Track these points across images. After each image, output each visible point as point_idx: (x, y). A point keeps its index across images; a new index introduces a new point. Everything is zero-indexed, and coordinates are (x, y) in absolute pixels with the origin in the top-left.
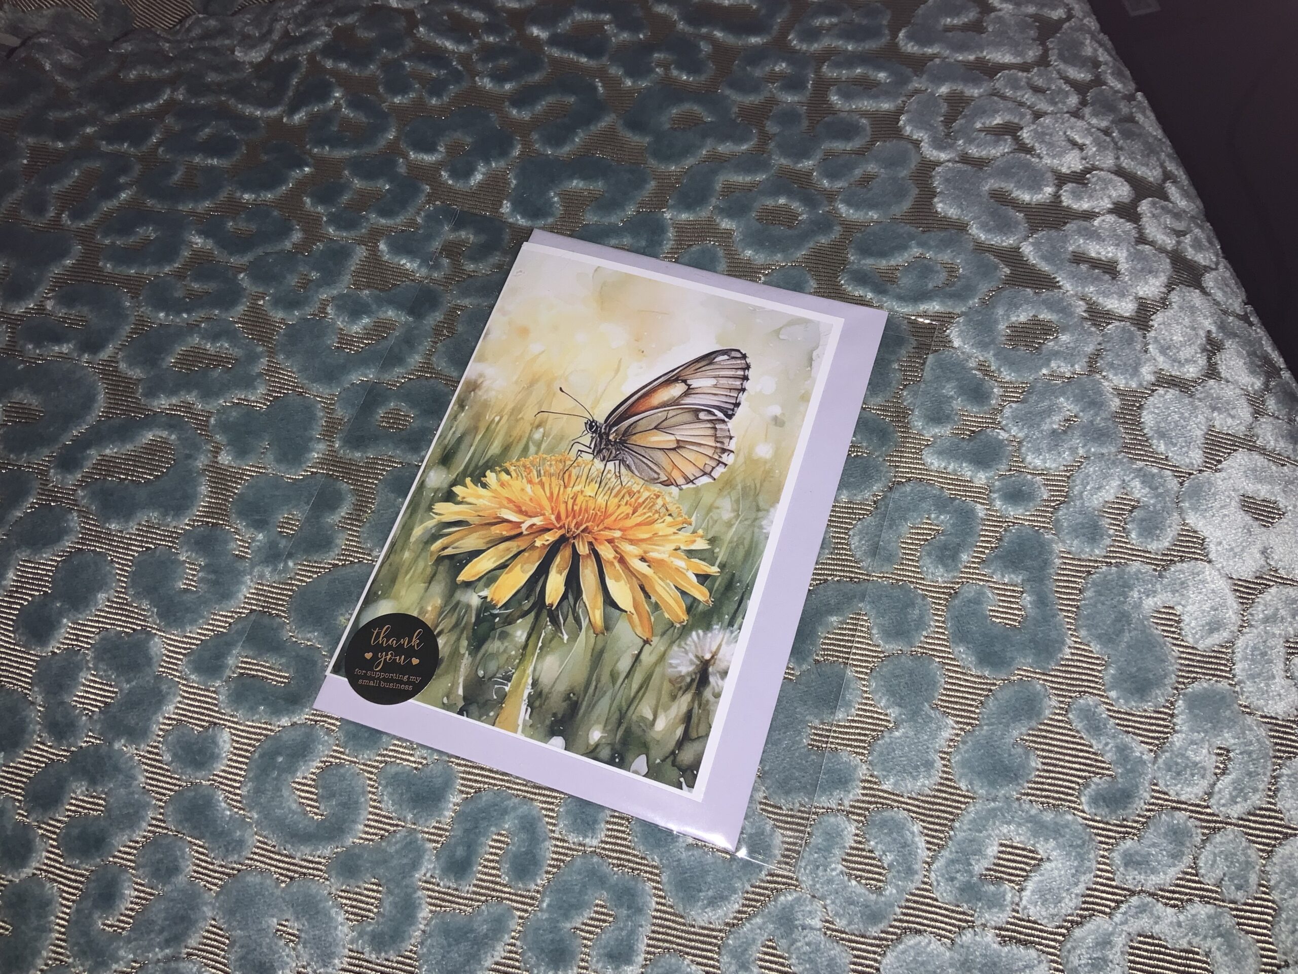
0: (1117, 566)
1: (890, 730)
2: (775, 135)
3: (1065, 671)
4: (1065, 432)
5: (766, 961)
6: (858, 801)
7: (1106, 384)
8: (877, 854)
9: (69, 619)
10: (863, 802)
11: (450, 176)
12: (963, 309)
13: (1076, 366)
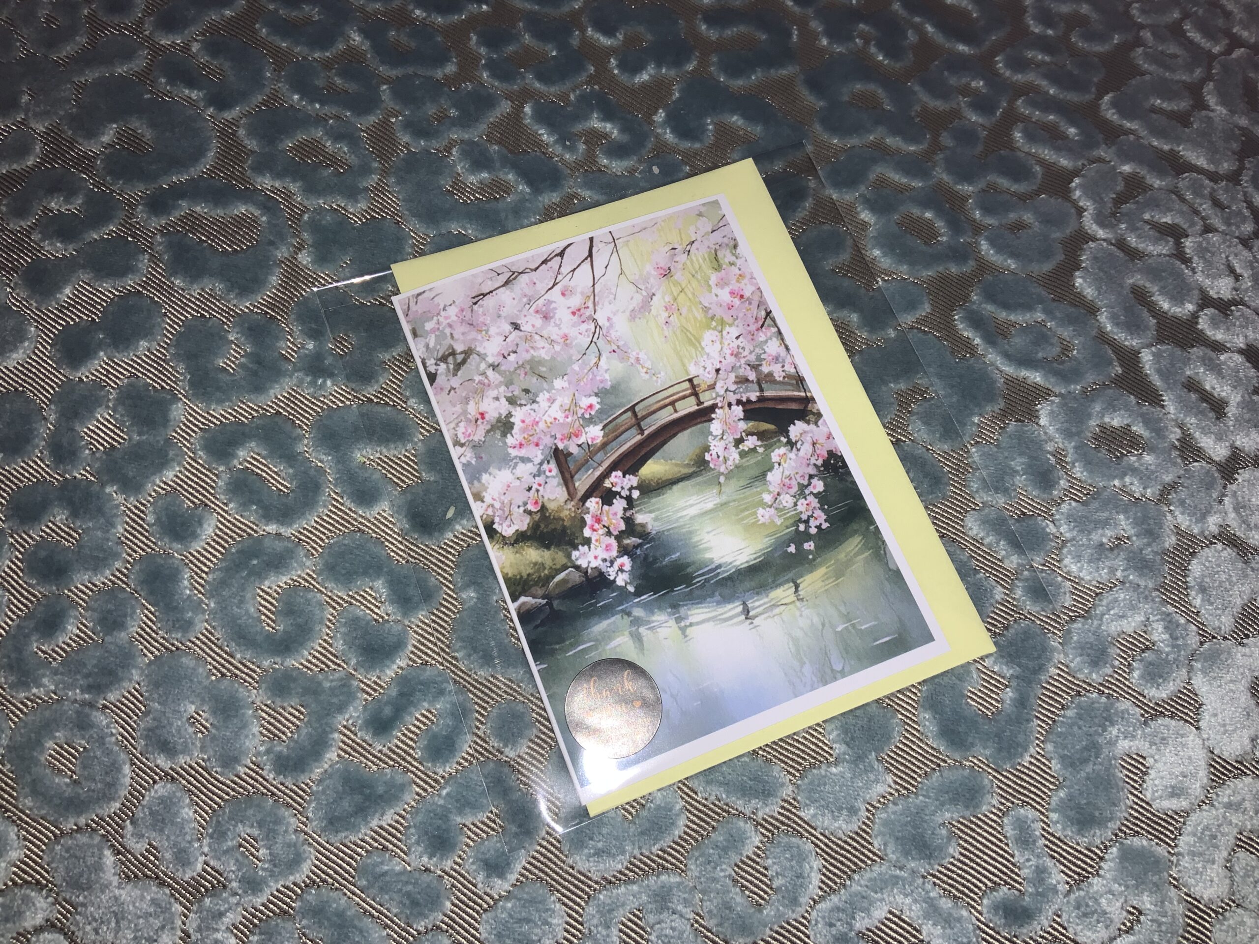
0: (1107, 698)
1: (829, 764)
2: (946, 148)
3: (1017, 777)
4: (1111, 549)
5: (628, 927)
6: (772, 817)
7: (1169, 517)
8: (769, 873)
9: (105, 353)
10: (777, 820)
11: (618, 66)
12: (1063, 391)
13: (1149, 490)
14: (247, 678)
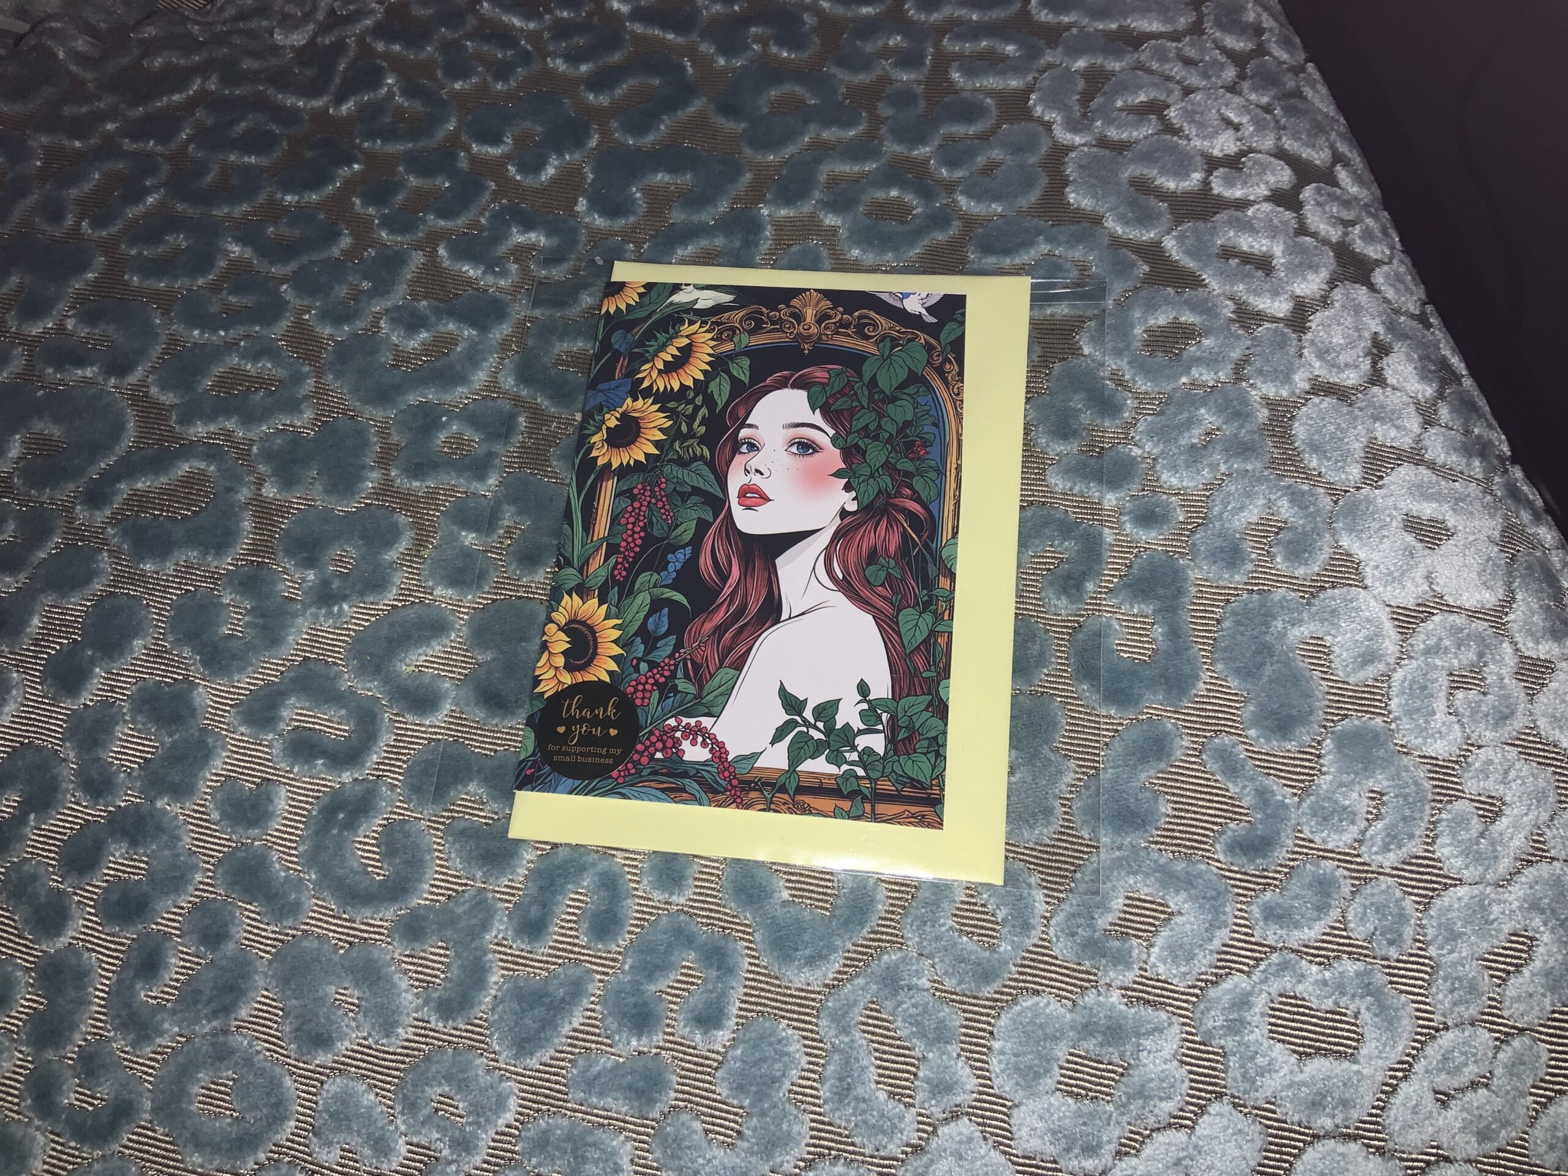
0: (1259, 594)
2: (887, 118)
3: (1198, 709)
4: (1205, 447)
5: (869, 1025)
7: (1254, 393)
8: (990, 909)
9: (101, 669)
11: (517, 171)
12: (1096, 312)
13: (1220, 374)
14: (377, 937)
